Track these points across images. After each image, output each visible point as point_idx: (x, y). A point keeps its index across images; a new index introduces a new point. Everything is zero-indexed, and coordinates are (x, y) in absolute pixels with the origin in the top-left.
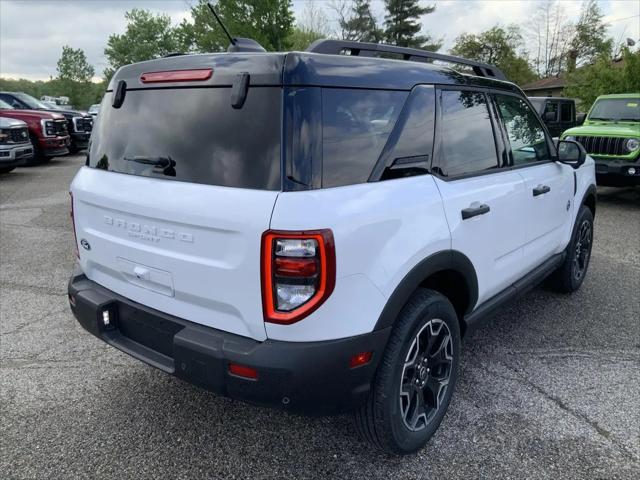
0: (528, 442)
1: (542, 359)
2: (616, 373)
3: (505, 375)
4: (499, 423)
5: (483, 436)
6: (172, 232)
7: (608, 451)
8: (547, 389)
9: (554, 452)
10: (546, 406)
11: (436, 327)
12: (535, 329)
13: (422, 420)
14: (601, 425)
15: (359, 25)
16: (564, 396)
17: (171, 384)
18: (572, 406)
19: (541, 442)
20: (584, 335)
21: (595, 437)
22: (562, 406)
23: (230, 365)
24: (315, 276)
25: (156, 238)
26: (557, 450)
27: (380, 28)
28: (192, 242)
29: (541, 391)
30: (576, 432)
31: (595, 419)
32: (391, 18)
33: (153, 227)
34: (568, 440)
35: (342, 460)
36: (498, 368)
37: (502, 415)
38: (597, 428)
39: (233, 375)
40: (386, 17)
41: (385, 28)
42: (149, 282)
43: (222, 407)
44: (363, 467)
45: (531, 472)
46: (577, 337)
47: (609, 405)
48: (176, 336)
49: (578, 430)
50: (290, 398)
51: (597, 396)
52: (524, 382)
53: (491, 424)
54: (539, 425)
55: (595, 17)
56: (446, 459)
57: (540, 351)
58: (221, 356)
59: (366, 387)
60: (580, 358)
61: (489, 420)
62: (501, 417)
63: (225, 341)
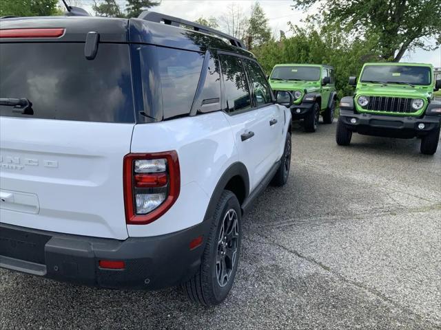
0: (287, 281)
1: (278, 228)
2: (322, 232)
3: (260, 241)
4: (267, 272)
5: (260, 283)
6: (37, 160)
7: (332, 278)
8: (287, 246)
9: (304, 285)
10: (290, 257)
11: (231, 213)
12: (269, 210)
13: (226, 278)
14: (323, 264)
15: (108, 10)
16: (299, 249)
17: (20, 286)
18: (304, 255)
19: (295, 280)
20: (297, 211)
21: (323, 272)
22: (299, 256)
23: (100, 261)
24: (166, 186)
25: (19, 167)
26: (305, 283)
27: (123, 13)
28: (57, 167)
29: (285, 248)
30: (312, 271)
31: (320, 261)
32: (131, 7)
33: (16, 158)
34: (309, 276)
35: (174, 317)
36: (256, 238)
37: (267, 267)
38: (322, 266)
39: (101, 269)
40: (127, 5)
41: (126, 13)
42: (14, 204)
43: (69, 297)
44: (190, 319)
45: (295, 300)
46: (294, 212)
47: (324, 251)
48: (46, 245)
49: (312, 270)
50: (150, 279)
51: (316, 246)
52: (273, 244)
53: (263, 274)
54: (290, 270)
55: (260, 15)
56: (243, 302)
57: (275, 223)
58: (92, 256)
59: (198, 262)
60: (300, 225)
61: (261, 270)
62: (267, 268)
63: (92, 244)
